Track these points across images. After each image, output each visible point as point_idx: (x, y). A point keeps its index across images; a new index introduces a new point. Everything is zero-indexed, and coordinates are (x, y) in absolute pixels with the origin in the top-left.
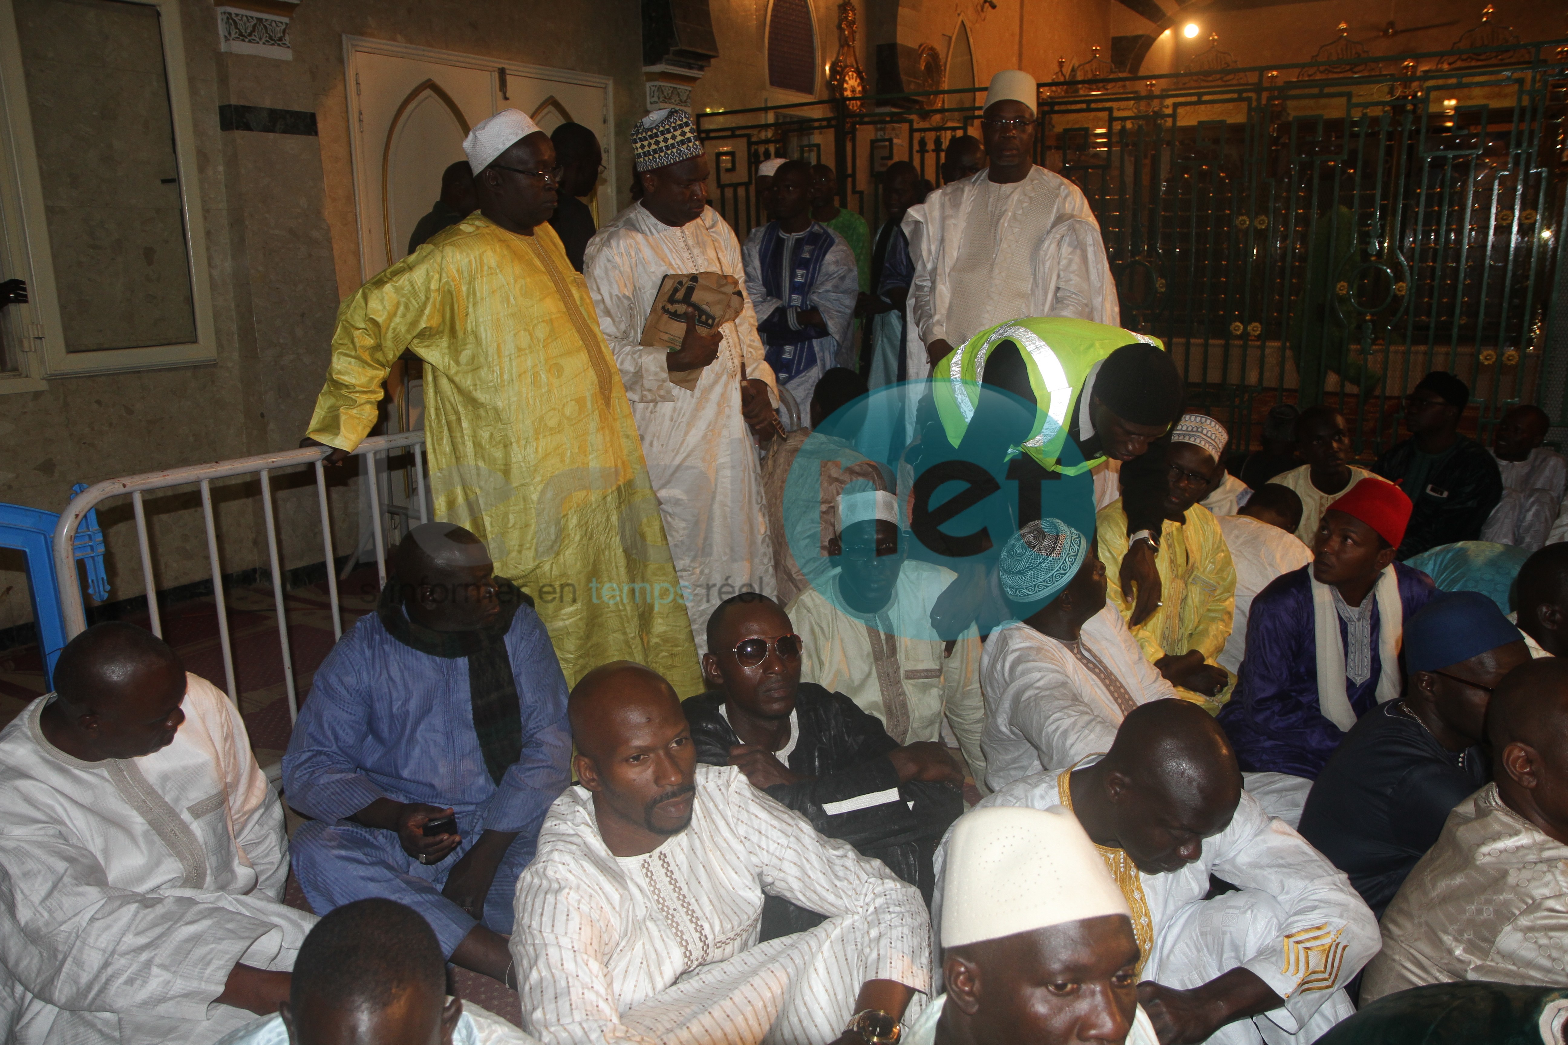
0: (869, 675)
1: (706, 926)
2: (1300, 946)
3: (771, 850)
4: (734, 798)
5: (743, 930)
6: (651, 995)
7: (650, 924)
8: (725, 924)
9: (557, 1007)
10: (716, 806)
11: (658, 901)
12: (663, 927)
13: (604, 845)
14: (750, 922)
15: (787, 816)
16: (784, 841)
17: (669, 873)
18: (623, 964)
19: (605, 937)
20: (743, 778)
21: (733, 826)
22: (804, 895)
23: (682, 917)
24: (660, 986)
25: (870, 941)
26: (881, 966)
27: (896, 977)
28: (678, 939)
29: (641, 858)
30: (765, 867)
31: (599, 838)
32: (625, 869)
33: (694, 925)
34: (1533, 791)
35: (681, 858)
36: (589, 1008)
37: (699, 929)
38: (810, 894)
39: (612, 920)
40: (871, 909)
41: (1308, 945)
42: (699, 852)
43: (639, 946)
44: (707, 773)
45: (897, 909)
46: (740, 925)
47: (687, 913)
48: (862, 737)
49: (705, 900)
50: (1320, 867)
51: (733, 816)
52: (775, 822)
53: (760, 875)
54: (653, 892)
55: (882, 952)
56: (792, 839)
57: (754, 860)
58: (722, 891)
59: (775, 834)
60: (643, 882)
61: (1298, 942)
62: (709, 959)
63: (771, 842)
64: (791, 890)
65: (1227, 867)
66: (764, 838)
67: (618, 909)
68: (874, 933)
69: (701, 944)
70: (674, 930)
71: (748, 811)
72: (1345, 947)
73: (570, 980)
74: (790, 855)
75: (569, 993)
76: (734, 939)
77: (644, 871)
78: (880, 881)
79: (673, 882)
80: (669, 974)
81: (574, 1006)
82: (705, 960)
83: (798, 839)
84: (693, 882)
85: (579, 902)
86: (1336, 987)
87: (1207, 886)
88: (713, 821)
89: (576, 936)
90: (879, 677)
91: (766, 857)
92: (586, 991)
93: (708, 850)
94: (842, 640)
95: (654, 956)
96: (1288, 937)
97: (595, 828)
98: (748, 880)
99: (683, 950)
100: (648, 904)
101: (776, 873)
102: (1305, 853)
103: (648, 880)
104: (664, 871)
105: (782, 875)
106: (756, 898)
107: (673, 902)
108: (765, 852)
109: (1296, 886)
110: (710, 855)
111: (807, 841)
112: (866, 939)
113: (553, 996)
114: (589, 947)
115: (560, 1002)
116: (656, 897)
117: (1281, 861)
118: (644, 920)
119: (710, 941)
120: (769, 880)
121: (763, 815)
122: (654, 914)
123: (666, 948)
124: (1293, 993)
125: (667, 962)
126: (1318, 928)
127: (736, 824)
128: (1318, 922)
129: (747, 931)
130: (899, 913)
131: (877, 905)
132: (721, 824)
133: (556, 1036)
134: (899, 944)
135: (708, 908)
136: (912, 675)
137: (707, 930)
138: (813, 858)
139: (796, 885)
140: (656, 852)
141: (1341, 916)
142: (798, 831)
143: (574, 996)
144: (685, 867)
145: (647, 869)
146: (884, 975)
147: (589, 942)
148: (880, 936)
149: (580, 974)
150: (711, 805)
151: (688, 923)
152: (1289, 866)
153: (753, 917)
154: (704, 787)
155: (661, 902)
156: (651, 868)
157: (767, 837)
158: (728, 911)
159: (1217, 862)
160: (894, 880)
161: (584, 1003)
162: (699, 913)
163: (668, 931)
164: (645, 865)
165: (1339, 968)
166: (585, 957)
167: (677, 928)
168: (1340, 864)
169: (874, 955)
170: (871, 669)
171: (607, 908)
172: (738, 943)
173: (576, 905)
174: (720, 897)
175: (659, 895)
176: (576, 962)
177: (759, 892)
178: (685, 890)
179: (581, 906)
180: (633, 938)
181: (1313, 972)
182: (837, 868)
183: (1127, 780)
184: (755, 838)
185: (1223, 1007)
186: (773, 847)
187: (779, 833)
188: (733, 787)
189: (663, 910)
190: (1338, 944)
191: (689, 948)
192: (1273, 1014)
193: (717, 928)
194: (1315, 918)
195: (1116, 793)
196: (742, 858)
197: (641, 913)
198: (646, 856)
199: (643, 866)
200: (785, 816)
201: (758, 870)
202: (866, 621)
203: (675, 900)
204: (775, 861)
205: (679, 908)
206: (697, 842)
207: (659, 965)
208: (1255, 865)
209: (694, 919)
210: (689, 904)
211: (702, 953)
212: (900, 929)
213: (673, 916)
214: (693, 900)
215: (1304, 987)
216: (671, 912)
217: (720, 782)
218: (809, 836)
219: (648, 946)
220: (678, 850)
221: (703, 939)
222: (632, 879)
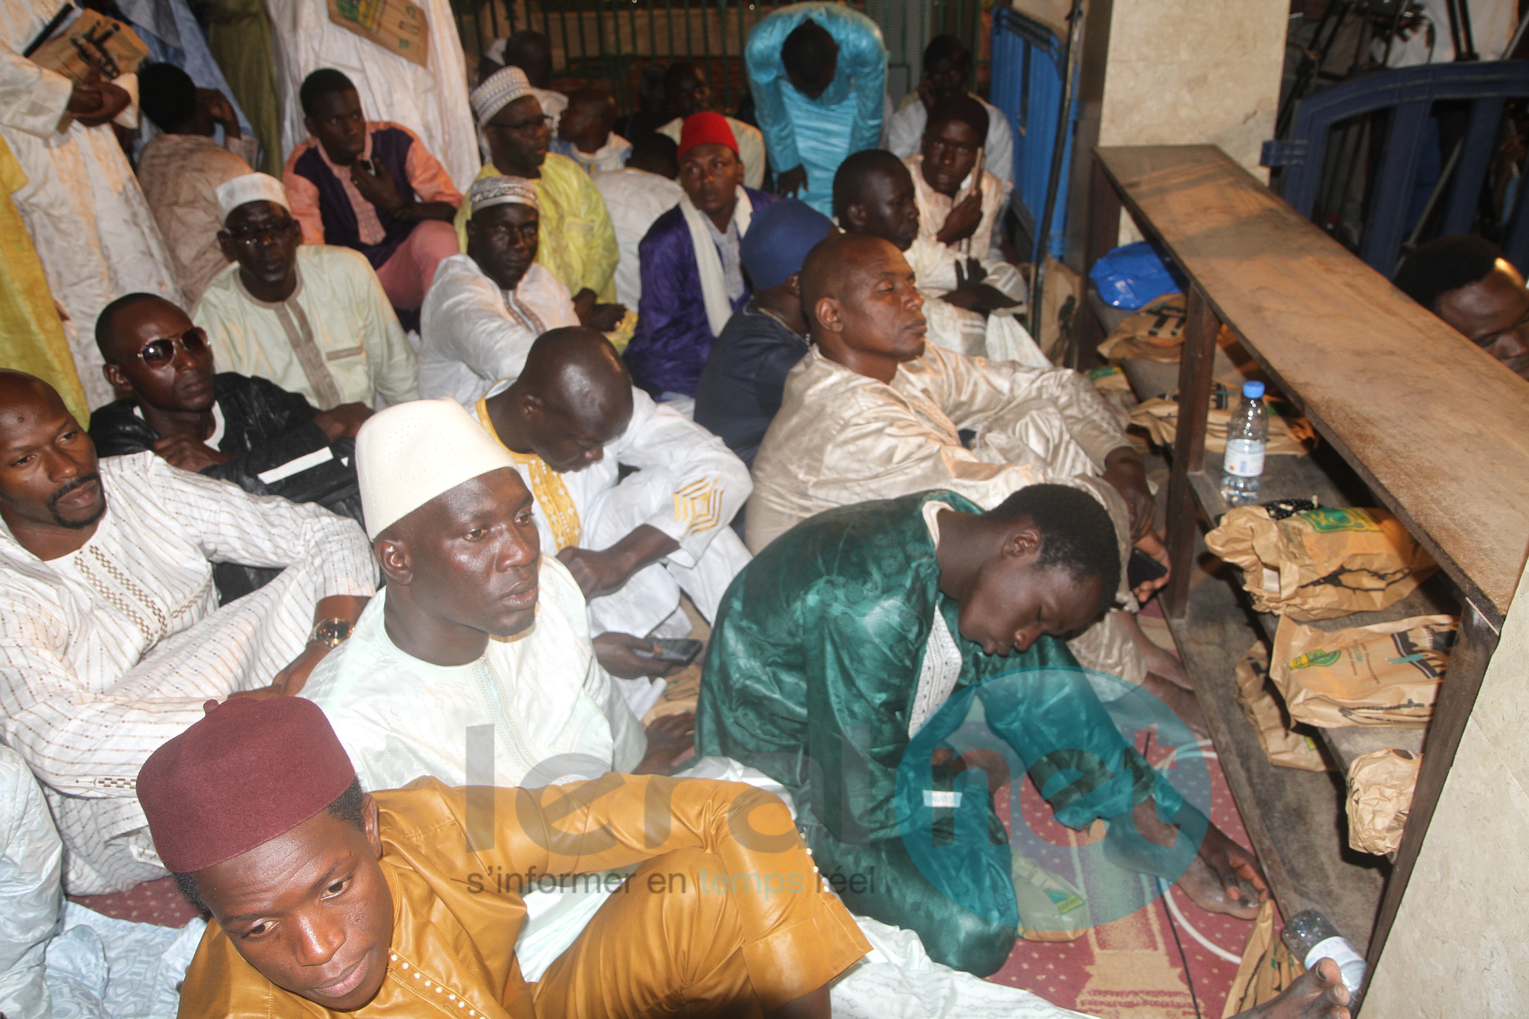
0: (290, 363)
1: (157, 600)
2: (687, 498)
3: (206, 517)
4: (157, 481)
5: (197, 597)
6: (120, 675)
7: (98, 613)
8: (175, 595)
9: (16, 699)
10: (137, 490)
11: (102, 591)
12: (113, 612)
13: (26, 552)
14: (201, 588)
15: (213, 484)
16: (215, 507)
17: (106, 563)
18: (82, 656)
19: (53, 631)
20: (160, 460)
21: (160, 505)
22: (248, 552)
23: (131, 599)
24: (126, 665)
25: (316, 569)
26: (328, 585)
27: (343, 591)
28: (132, 619)
29: (71, 556)
30: (204, 536)
31: (19, 546)
32: (57, 570)
33: (144, 603)
34: (843, 334)
35: (115, 548)
36: (51, 690)
37: (151, 605)
38: (252, 549)
39: (56, 615)
40: (313, 543)
41: (693, 495)
42: (132, 537)
43: (93, 635)
44: (121, 463)
45: (336, 538)
46: (192, 592)
47: (134, 594)
48: (287, 413)
49: (149, 578)
50: (699, 435)
51: (159, 497)
52: (203, 493)
53: (201, 545)
54: (95, 584)
55: (327, 575)
56: (223, 503)
57: (192, 531)
58: (167, 568)
59: (206, 503)
60: (81, 578)
61: (685, 496)
62: (169, 629)
63: (203, 511)
64: (235, 550)
65: (628, 452)
66: (195, 509)
67: (57, 602)
68: (317, 562)
69: (157, 617)
70: (125, 612)
71: (172, 489)
72: (722, 493)
73: (23, 672)
74: (225, 518)
75: (26, 683)
76: (189, 607)
77: (79, 567)
78: (316, 520)
79: (113, 570)
80: (132, 654)
81: (34, 693)
82: (165, 632)
83: (229, 503)
84: (134, 565)
85: (12, 605)
86: (720, 525)
87: (616, 472)
88: (139, 506)
89: (18, 635)
90: (302, 364)
91: (202, 527)
92: (43, 676)
93: (141, 535)
94: (255, 333)
95: (111, 640)
96: (678, 493)
97: (11, 537)
98: (190, 552)
99: (139, 626)
100: (92, 596)
101: (214, 538)
102: (686, 428)
103: (85, 575)
104: (100, 562)
105: (222, 538)
106: (204, 568)
107: (116, 587)
108: (200, 522)
109: (681, 455)
110: (145, 538)
111: (238, 502)
112: (312, 569)
113: (9, 690)
114: (36, 642)
115: (18, 693)
116: (98, 588)
117: (668, 438)
118: (92, 611)
119: (164, 612)
120: (211, 547)
121: (189, 489)
122: (100, 604)
123: (122, 629)
124: (686, 534)
125: (127, 641)
126: (700, 481)
127: (164, 504)
128: (699, 478)
129: (200, 597)
130: (338, 541)
131: (317, 539)
132: (148, 506)
133: (22, 722)
134: (342, 565)
135: (155, 585)
136: (334, 356)
137: (159, 604)
138: (247, 515)
139: (237, 544)
140: (86, 547)
141: (717, 469)
142: (227, 496)
143: (32, 685)
144: (122, 555)
145: (82, 565)
146: (332, 592)
147: (34, 637)
148: (323, 561)
149: (32, 664)
150: (133, 492)
151: (138, 602)
152: (675, 439)
153: (203, 583)
154: (121, 477)
155: (107, 594)
156: (85, 564)
157: (198, 507)
158: (177, 583)
159: (620, 450)
160: (329, 516)
161: (45, 687)
162: (146, 591)
163: (120, 615)
164: (78, 562)
165: (720, 509)
166: (34, 649)
167: (128, 610)
168: (715, 431)
169: (321, 579)
170: (291, 358)
171: (45, 605)
172: (194, 609)
173: (10, 608)
174: (165, 573)
175: (101, 586)
176: (24, 655)
177: (204, 560)
178: (127, 574)
179: (16, 608)
180: (84, 628)
181: (700, 516)
182: (272, 519)
183: (539, 402)
184: (186, 510)
185: (632, 557)
186: (206, 515)
187: (210, 501)
188: (152, 470)
189: (109, 598)
190: (716, 492)
191: (145, 623)
192: (673, 556)
193: (169, 600)
194: (697, 475)
195: (529, 412)
196: (178, 533)
197: (86, 605)
198: (76, 553)
199: (76, 563)
200: (212, 486)
201: (198, 540)
202: (277, 310)
203: (119, 585)
204: (212, 528)
205: (126, 591)
206: (127, 529)
207: (119, 646)
208: (650, 445)
209: (142, 596)
210: (134, 585)
211: (160, 625)
212: (340, 553)
213: (121, 600)
214: (138, 582)
215: (693, 529)
216: (117, 597)
217: (136, 468)
218: (240, 497)
219: (103, 633)
220: (110, 540)
221: (157, 612)
222: (68, 578)
